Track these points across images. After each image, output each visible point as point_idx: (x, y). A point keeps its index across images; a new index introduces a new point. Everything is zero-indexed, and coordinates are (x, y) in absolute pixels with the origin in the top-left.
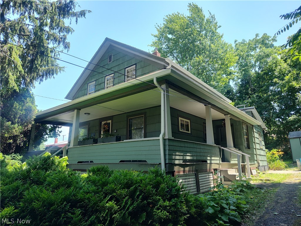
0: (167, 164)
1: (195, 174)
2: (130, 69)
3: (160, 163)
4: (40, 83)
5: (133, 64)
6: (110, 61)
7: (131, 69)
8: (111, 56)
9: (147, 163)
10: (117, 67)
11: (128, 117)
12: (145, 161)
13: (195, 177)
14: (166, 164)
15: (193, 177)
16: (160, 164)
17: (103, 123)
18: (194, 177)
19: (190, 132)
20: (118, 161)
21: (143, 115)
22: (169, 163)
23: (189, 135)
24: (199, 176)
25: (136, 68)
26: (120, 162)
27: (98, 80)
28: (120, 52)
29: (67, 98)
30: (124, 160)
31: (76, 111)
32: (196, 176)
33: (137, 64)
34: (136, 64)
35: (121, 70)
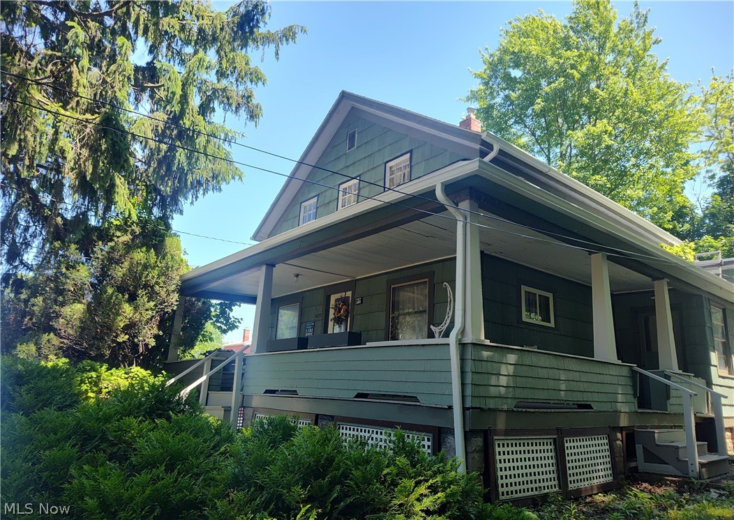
0: (468, 409)
1: (555, 439)
2: (397, 165)
3: (449, 405)
4: (192, 203)
5: (405, 152)
6: (351, 146)
7: (400, 163)
8: (354, 133)
9: (419, 404)
10: (367, 159)
11: (389, 283)
12: (414, 399)
13: (552, 447)
14: (464, 409)
15: (546, 447)
16: (451, 408)
17: (333, 298)
18: (549, 447)
19: (552, 324)
20: (352, 395)
21: (427, 280)
22: (472, 408)
23: (549, 331)
24: (566, 445)
25: (411, 162)
26: (356, 397)
27: (324, 194)
28: (375, 124)
29: (255, 237)
30: (365, 392)
31: (264, 268)
32: (555, 444)
33: (414, 151)
34: (411, 152)
35: (376, 167)
